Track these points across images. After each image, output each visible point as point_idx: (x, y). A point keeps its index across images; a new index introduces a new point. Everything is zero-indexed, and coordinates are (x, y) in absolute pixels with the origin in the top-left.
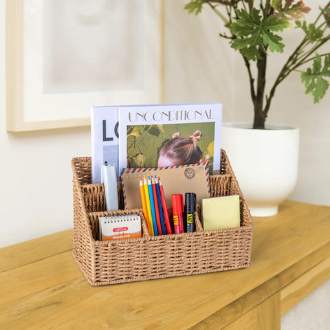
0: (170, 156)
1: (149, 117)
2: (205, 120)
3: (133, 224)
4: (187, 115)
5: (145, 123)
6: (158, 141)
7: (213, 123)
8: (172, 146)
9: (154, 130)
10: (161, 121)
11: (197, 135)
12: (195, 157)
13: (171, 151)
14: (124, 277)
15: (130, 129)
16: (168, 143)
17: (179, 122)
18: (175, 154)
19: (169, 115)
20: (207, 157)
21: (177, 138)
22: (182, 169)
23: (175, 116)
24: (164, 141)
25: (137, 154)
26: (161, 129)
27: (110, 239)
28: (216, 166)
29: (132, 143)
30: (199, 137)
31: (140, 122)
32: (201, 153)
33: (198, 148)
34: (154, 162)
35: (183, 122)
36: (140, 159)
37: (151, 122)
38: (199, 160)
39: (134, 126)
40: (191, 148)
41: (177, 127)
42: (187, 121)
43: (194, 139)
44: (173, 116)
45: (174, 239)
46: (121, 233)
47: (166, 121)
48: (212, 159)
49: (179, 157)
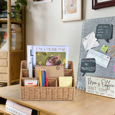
0: (50, 62)
1: (43, 49)
2: (62, 51)
3: (35, 82)
4: (56, 50)
5: (42, 51)
6: (46, 57)
7: (65, 53)
8: (51, 59)
9: (45, 54)
10: (47, 51)
11: (59, 56)
12: (59, 63)
13: (50, 61)
14: (30, 98)
15: (37, 53)
16: (49, 58)
17: (53, 51)
18: (52, 62)
19: (50, 49)
20: (63, 63)
21: (52, 57)
22: (55, 67)
23: (52, 49)
24: (48, 57)
25: (39, 61)
26: (47, 54)
27: (27, 86)
28: (67, 66)
29: (37, 57)
30: (60, 57)
31: (40, 51)
32: (61, 62)
33: (60, 60)
34: (45, 64)
35: (55, 51)
36: (40, 63)
37: (44, 51)
38: (60, 64)
39: (38, 52)
40: (57, 60)
41: (52, 53)
42: (56, 51)
43: (58, 57)
44: (51, 49)
45: (47, 88)
46: (31, 85)
47: (48, 51)
48: (65, 64)
49: (53, 63)
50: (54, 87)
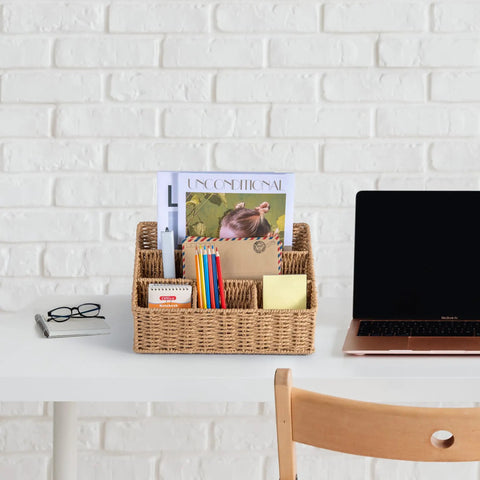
0: (233, 227)
1: (210, 185)
2: (274, 191)
3: (183, 294)
4: (252, 185)
5: (205, 191)
6: (220, 211)
7: (283, 196)
8: (235, 217)
9: (216, 199)
10: (223, 190)
11: (265, 206)
12: (262, 231)
13: (234, 222)
14: (168, 348)
15: (189, 196)
16: (231, 213)
17: (244, 191)
18: (239, 225)
19: (232, 184)
20: (277, 231)
21: (241, 209)
22: (251, 242)
23: (239, 184)
25: (197, 223)
26: (224, 199)
27: (157, 306)
28: (289, 241)
29: (191, 211)
30: (267, 209)
31: (201, 189)
32: (269, 226)
33: (265, 221)
34: (215, 233)
35: (248, 191)
36: (200, 228)
37: (211, 190)
38: (266, 233)
39: (194, 194)
40: (256, 221)
41: (241, 197)
42: (253, 192)
43: (261, 211)
44: (237, 185)
45: (222, 314)
46: (169, 301)
47: (228, 190)
48: (282, 234)
49: (244, 229)
50: (247, 310)
